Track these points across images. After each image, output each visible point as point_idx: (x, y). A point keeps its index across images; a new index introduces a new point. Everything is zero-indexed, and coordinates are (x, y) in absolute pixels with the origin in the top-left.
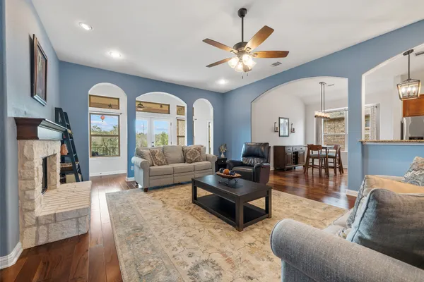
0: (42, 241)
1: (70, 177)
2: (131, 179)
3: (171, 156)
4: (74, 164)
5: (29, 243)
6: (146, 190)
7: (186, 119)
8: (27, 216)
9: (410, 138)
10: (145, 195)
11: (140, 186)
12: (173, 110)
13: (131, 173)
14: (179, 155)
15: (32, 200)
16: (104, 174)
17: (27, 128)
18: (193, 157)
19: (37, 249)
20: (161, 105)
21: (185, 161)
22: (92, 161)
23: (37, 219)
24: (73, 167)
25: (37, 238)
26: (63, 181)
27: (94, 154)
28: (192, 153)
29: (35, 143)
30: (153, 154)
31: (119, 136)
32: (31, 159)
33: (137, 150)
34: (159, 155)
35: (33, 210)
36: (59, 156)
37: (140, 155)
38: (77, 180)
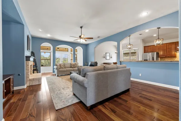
0: (31, 85)
1: (35, 72)
2: (54, 74)
3: (66, 66)
4: (36, 68)
5: (28, 85)
6: (58, 76)
7: (73, 53)
8: (28, 78)
9: (145, 60)
10: (57, 77)
11: (56, 75)
12: (69, 50)
13: (54, 72)
14: (69, 66)
15: (29, 75)
16: (45, 72)
17: (28, 58)
18: (74, 66)
19: (30, 86)
20: (66, 48)
21: (71, 67)
22: (41, 67)
23: (30, 79)
24: (36, 69)
25: (30, 84)
26: (33, 73)
27: (42, 66)
28: (73, 65)
29: (29, 61)
30: (60, 65)
31: (50, 59)
32: (29, 65)
33: (56, 64)
34: (62, 65)
35: (29, 77)
36: (33, 65)
37: (56, 65)
38: (37, 73)
